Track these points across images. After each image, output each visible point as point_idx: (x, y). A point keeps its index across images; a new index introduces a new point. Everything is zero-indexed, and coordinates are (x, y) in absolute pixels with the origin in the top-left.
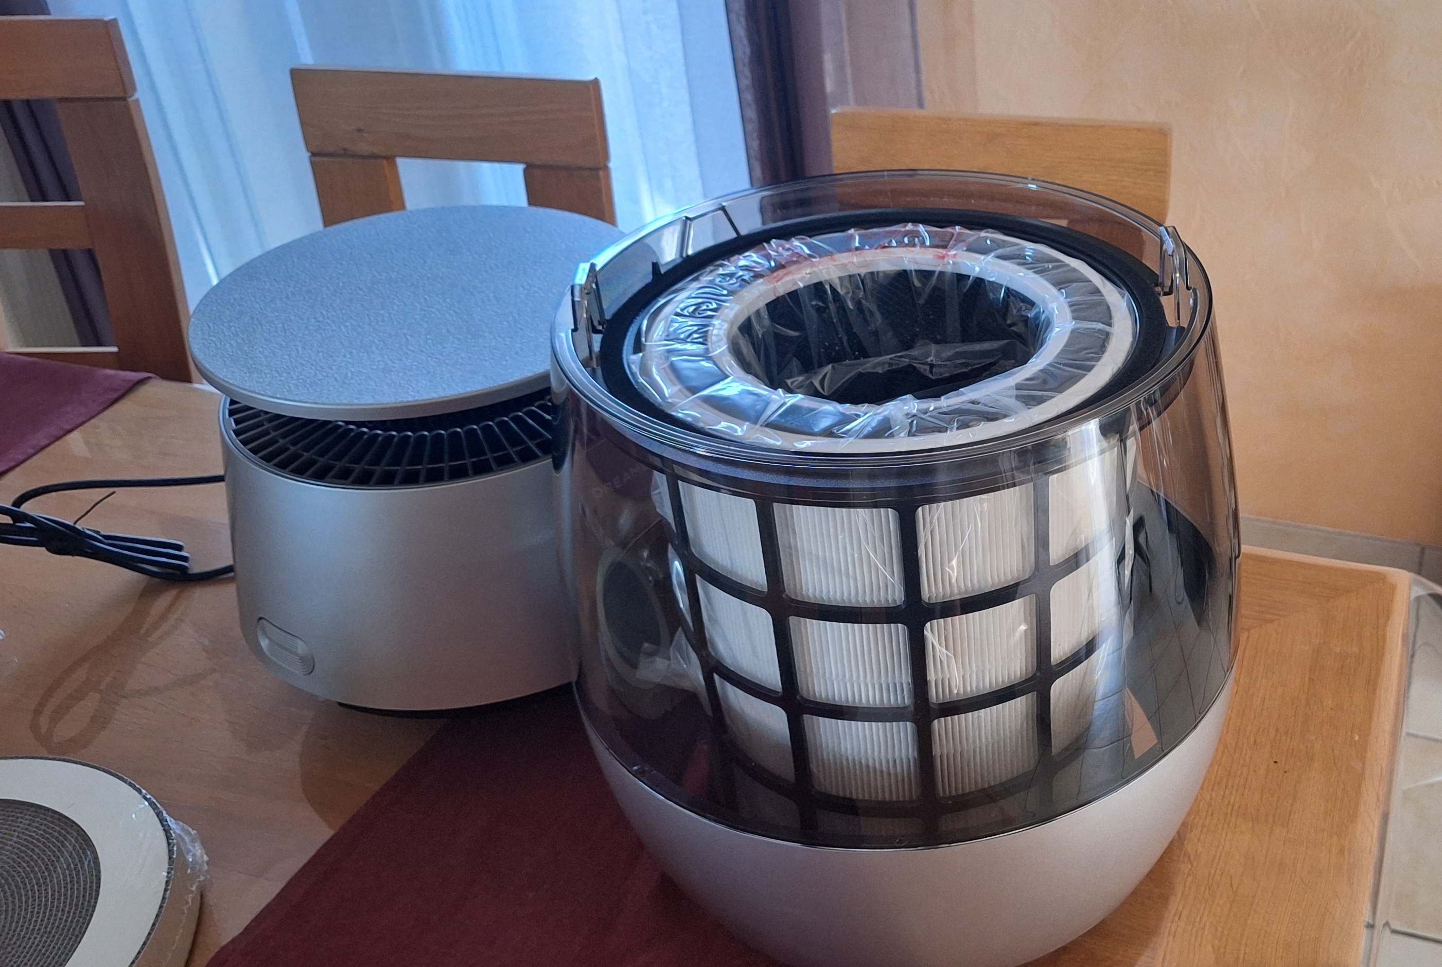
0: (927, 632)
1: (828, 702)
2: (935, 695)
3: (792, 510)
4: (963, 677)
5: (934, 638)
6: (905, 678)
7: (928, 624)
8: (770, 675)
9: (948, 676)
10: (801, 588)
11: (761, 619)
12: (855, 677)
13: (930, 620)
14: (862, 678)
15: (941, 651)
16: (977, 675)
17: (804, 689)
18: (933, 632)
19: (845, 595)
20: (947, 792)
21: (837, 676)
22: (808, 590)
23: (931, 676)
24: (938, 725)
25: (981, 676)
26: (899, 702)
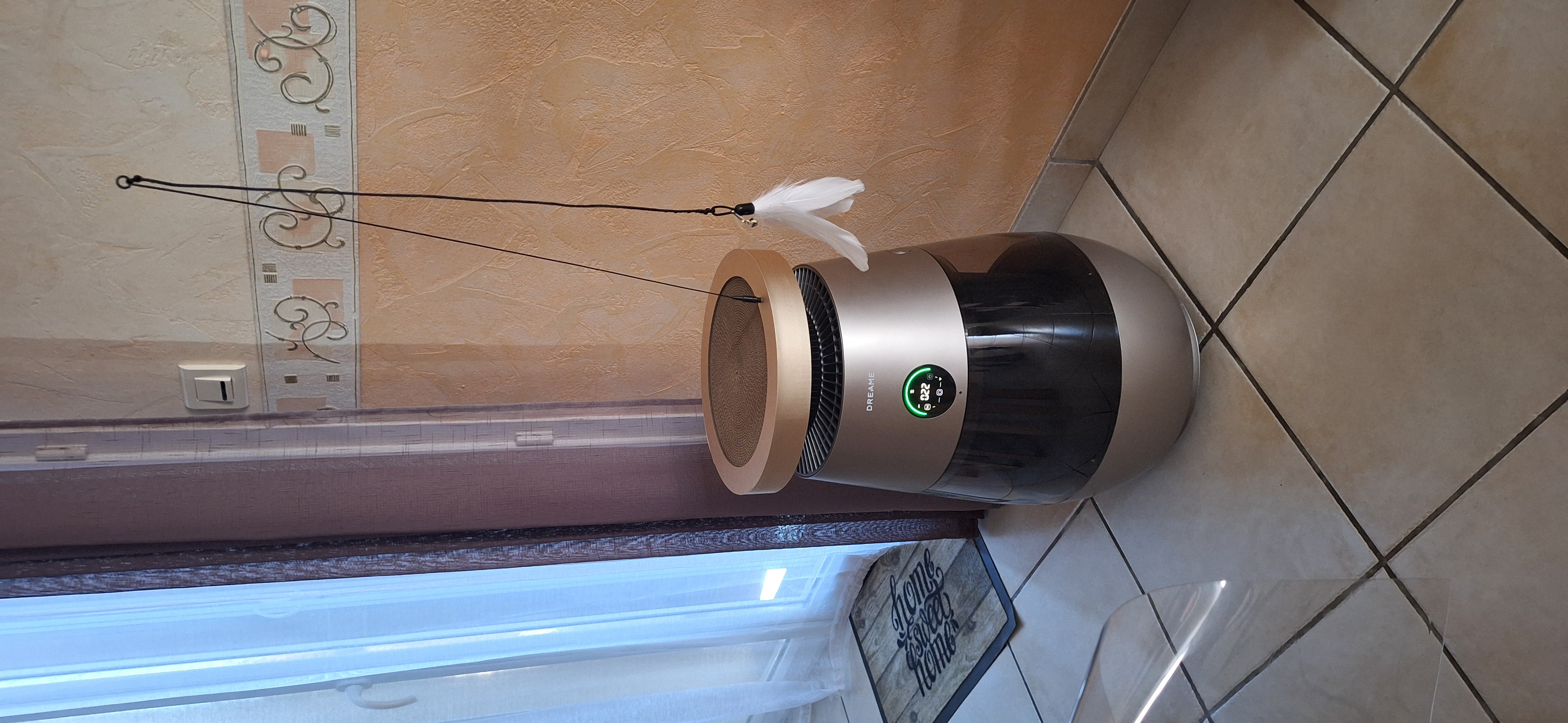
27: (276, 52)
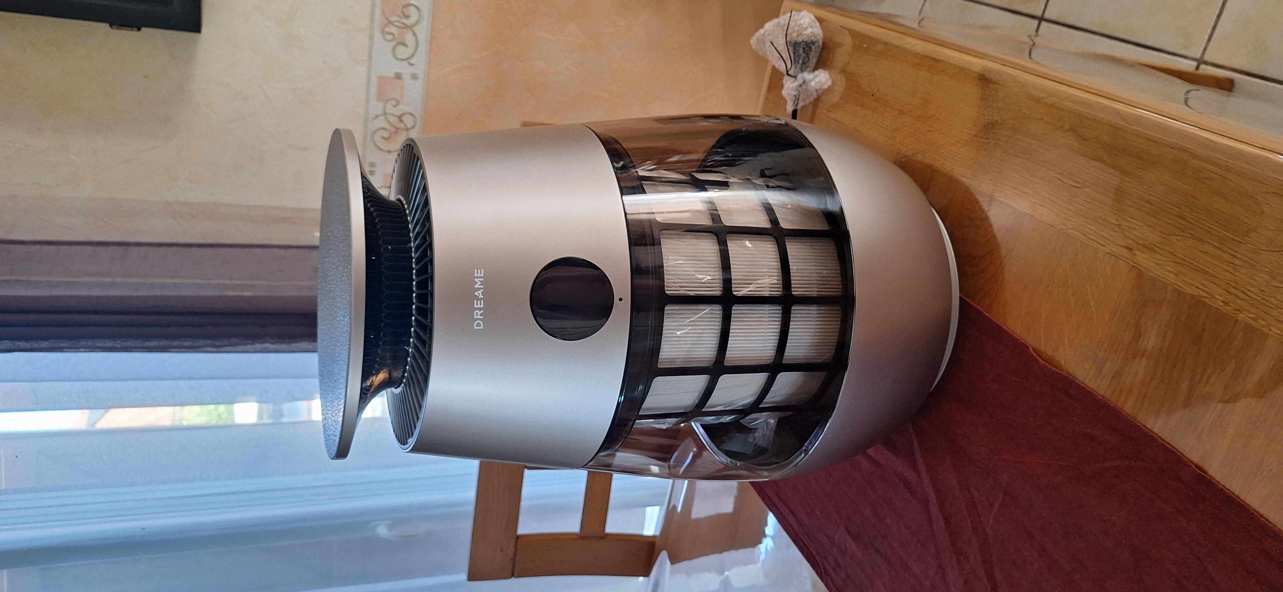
0: (740, 294)
1: (776, 349)
2: (777, 293)
3: (661, 358)
4: (769, 276)
5: (744, 290)
6: (767, 308)
7: (734, 293)
8: (760, 378)
9: (768, 285)
10: (710, 358)
11: (725, 380)
12: (763, 334)
13: (732, 291)
14: (764, 331)
15: (752, 288)
16: (769, 269)
17: (768, 361)
18: (740, 291)
19: (714, 335)
20: (839, 290)
21: (762, 343)
22: (711, 354)
23: (767, 294)
24: (796, 292)
25: (771, 267)
26: (779, 312)
27: (393, 30)
